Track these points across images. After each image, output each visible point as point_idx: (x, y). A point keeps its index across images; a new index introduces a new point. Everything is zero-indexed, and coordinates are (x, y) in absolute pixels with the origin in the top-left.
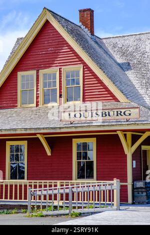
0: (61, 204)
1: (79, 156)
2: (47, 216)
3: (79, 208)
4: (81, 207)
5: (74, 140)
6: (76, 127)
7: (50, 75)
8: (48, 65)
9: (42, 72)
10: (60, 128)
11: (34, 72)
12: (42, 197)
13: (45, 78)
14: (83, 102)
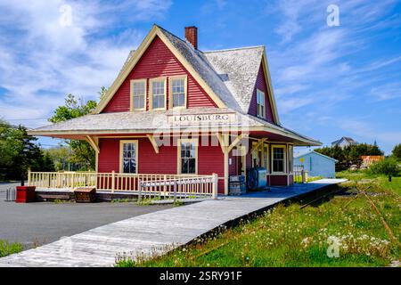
0: (167, 194)
1: (183, 154)
4: (184, 198)
7: (158, 83)
8: (157, 74)
9: (151, 80)
11: (145, 81)
12: (151, 188)
13: (154, 86)
14: (187, 107)
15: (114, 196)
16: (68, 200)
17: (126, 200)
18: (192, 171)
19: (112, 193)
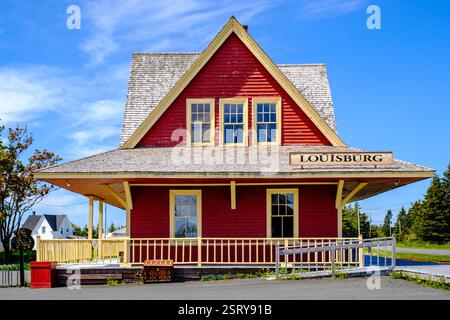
0: (290, 265)
1: (274, 210)
2: (303, 278)
3: (320, 269)
4: (314, 270)
5: (268, 190)
6: (313, 173)
7: (234, 106)
8: (232, 93)
9: (223, 101)
10: (291, 173)
11: (211, 101)
13: (226, 110)
14: (283, 143)
15: (202, 272)
16: (120, 281)
17: (224, 276)
18: (289, 234)
19: (199, 266)
